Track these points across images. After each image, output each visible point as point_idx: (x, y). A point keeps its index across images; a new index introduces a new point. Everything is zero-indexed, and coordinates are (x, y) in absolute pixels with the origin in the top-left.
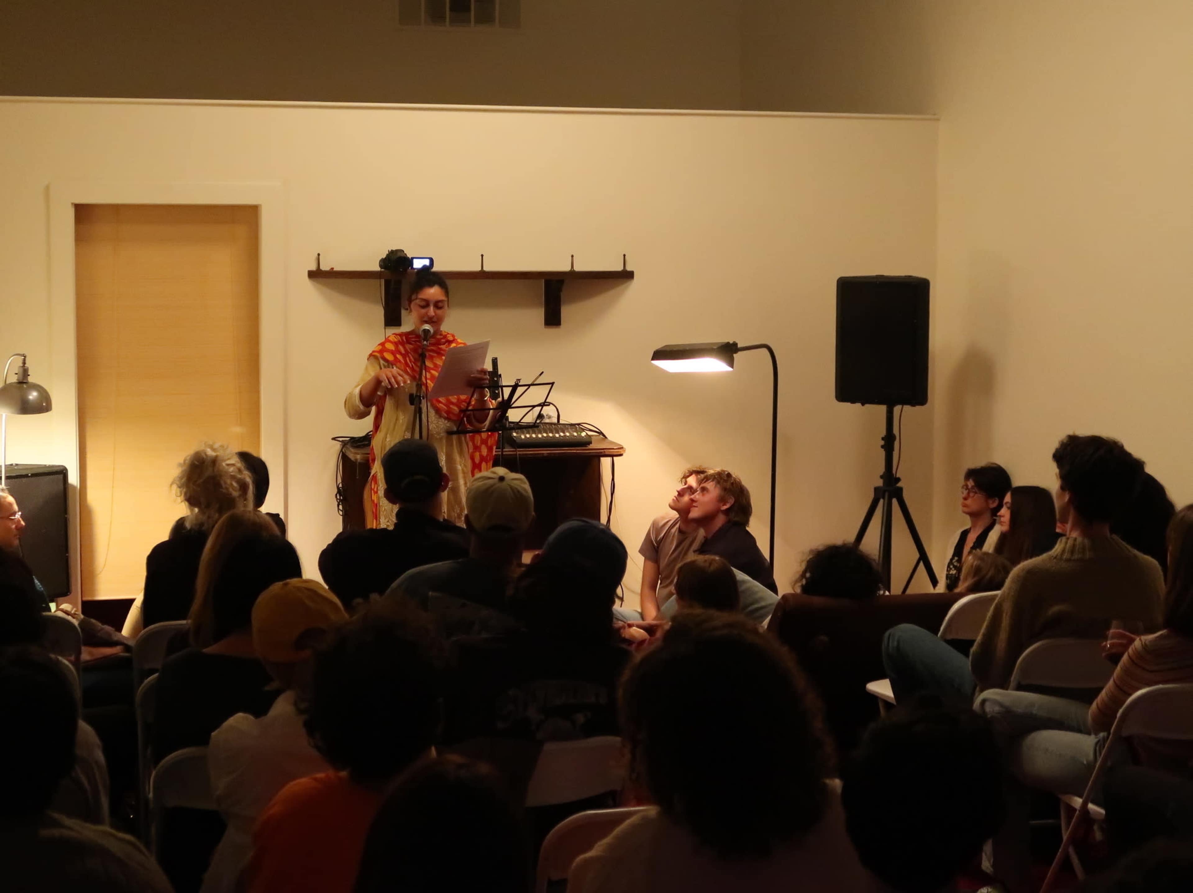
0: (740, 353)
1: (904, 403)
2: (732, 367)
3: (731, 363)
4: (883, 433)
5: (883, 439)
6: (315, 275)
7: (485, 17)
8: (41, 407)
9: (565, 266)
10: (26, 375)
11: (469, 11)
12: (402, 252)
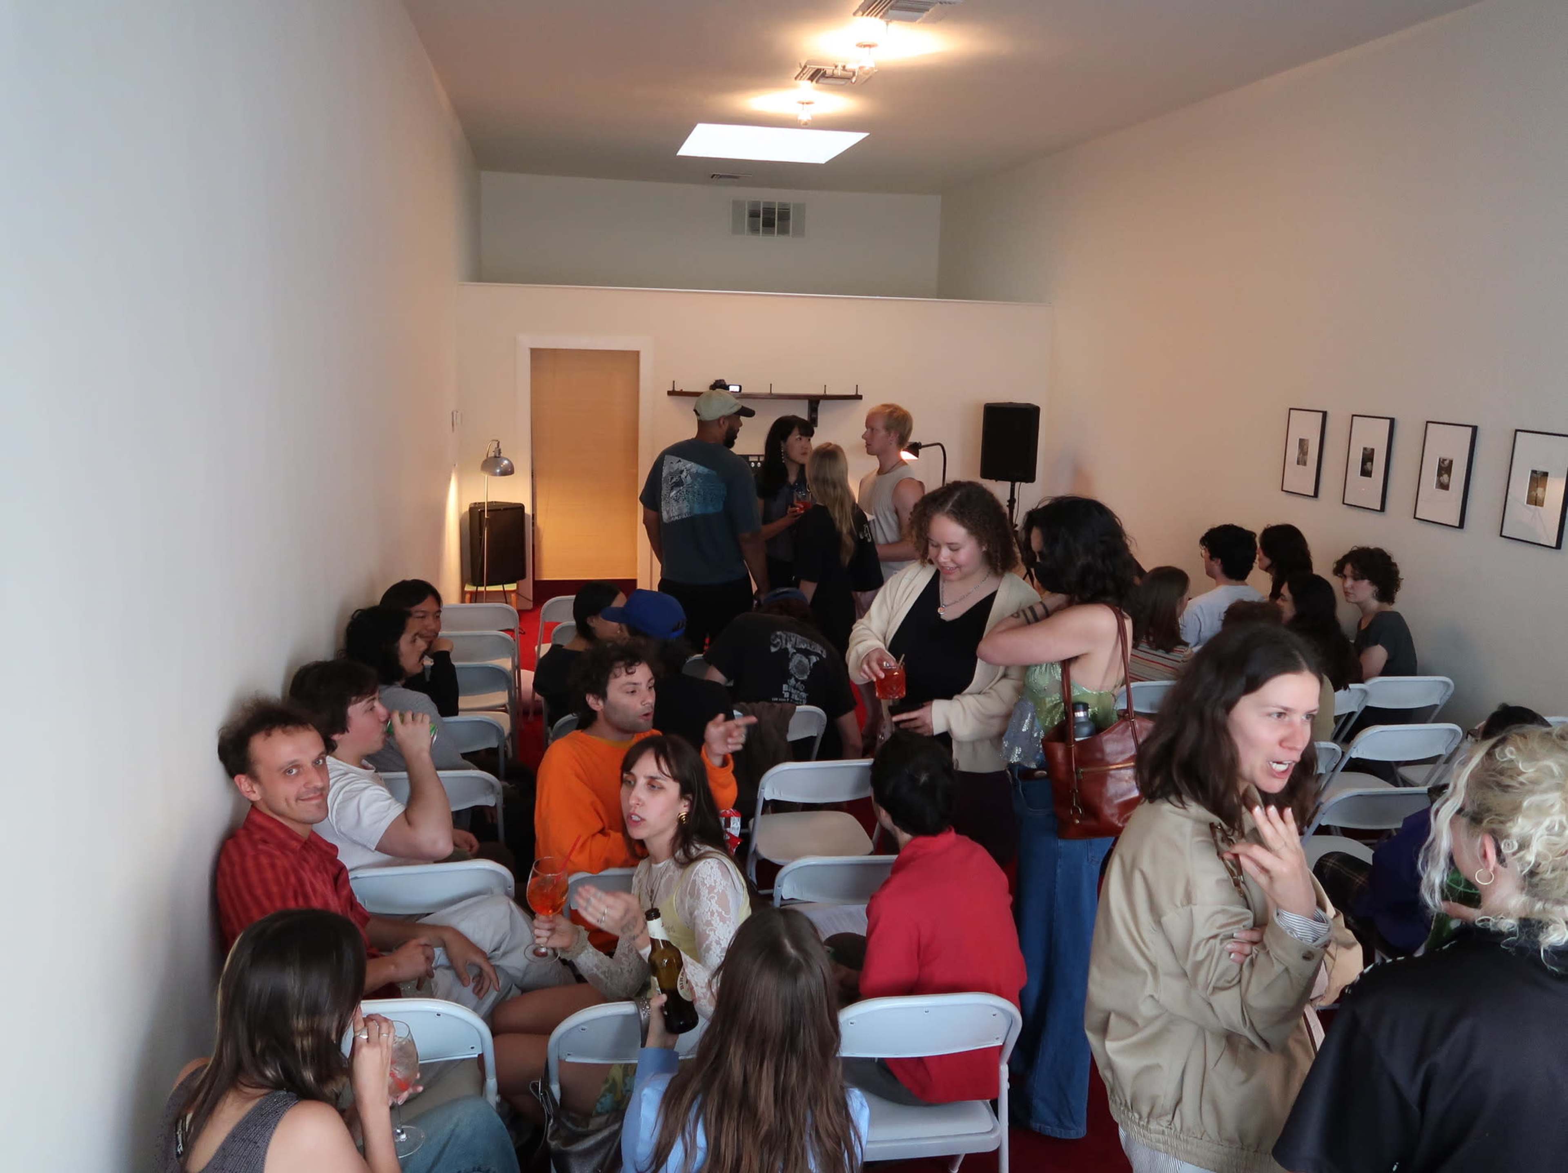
0: (923, 449)
1: (1021, 481)
2: (917, 457)
3: (917, 455)
4: (1009, 498)
5: (1008, 501)
6: (671, 393)
7: (784, 231)
8: (508, 472)
9: (820, 392)
10: (500, 452)
11: (774, 226)
12: (724, 380)
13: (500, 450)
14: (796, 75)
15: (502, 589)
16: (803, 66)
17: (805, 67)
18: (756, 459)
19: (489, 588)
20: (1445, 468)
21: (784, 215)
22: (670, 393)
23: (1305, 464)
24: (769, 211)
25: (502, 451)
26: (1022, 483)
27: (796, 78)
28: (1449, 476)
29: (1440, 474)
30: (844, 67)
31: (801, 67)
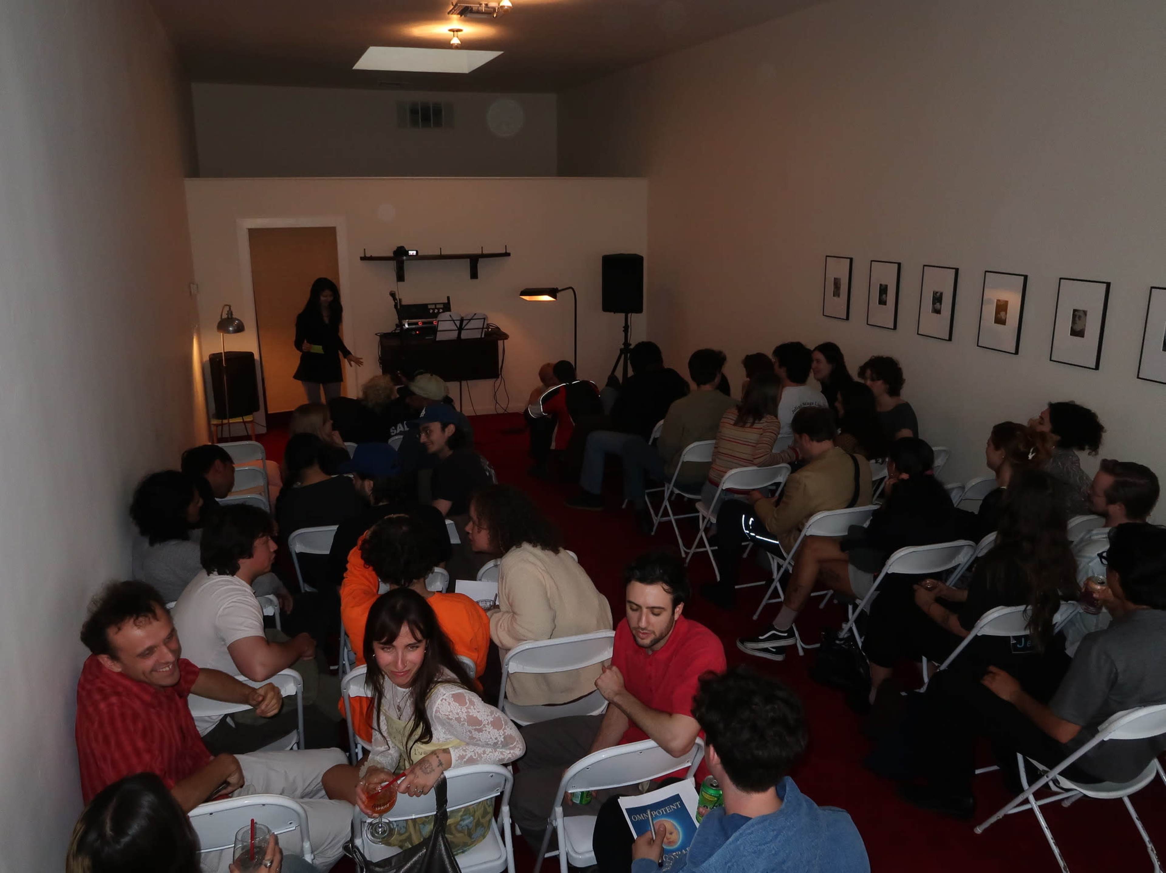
0: (559, 292)
1: (632, 312)
2: (555, 299)
3: (555, 297)
4: (624, 325)
5: (624, 327)
6: (364, 258)
7: (438, 124)
8: (240, 329)
9: (479, 252)
10: (232, 314)
11: (430, 120)
12: (403, 247)
13: (232, 312)
14: (448, 11)
15: (242, 421)
16: (454, 4)
17: (456, 5)
18: (433, 307)
19: (231, 421)
20: (938, 298)
21: (438, 111)
22: (362, 259)
23: (839, 296)
24: (426, 109)
25: (233, 314)
26: (633, 314)
27: (449, 13)
28: (941, 304)
29: (934, 303)
30: (486, 5)
31: (453, 5)
